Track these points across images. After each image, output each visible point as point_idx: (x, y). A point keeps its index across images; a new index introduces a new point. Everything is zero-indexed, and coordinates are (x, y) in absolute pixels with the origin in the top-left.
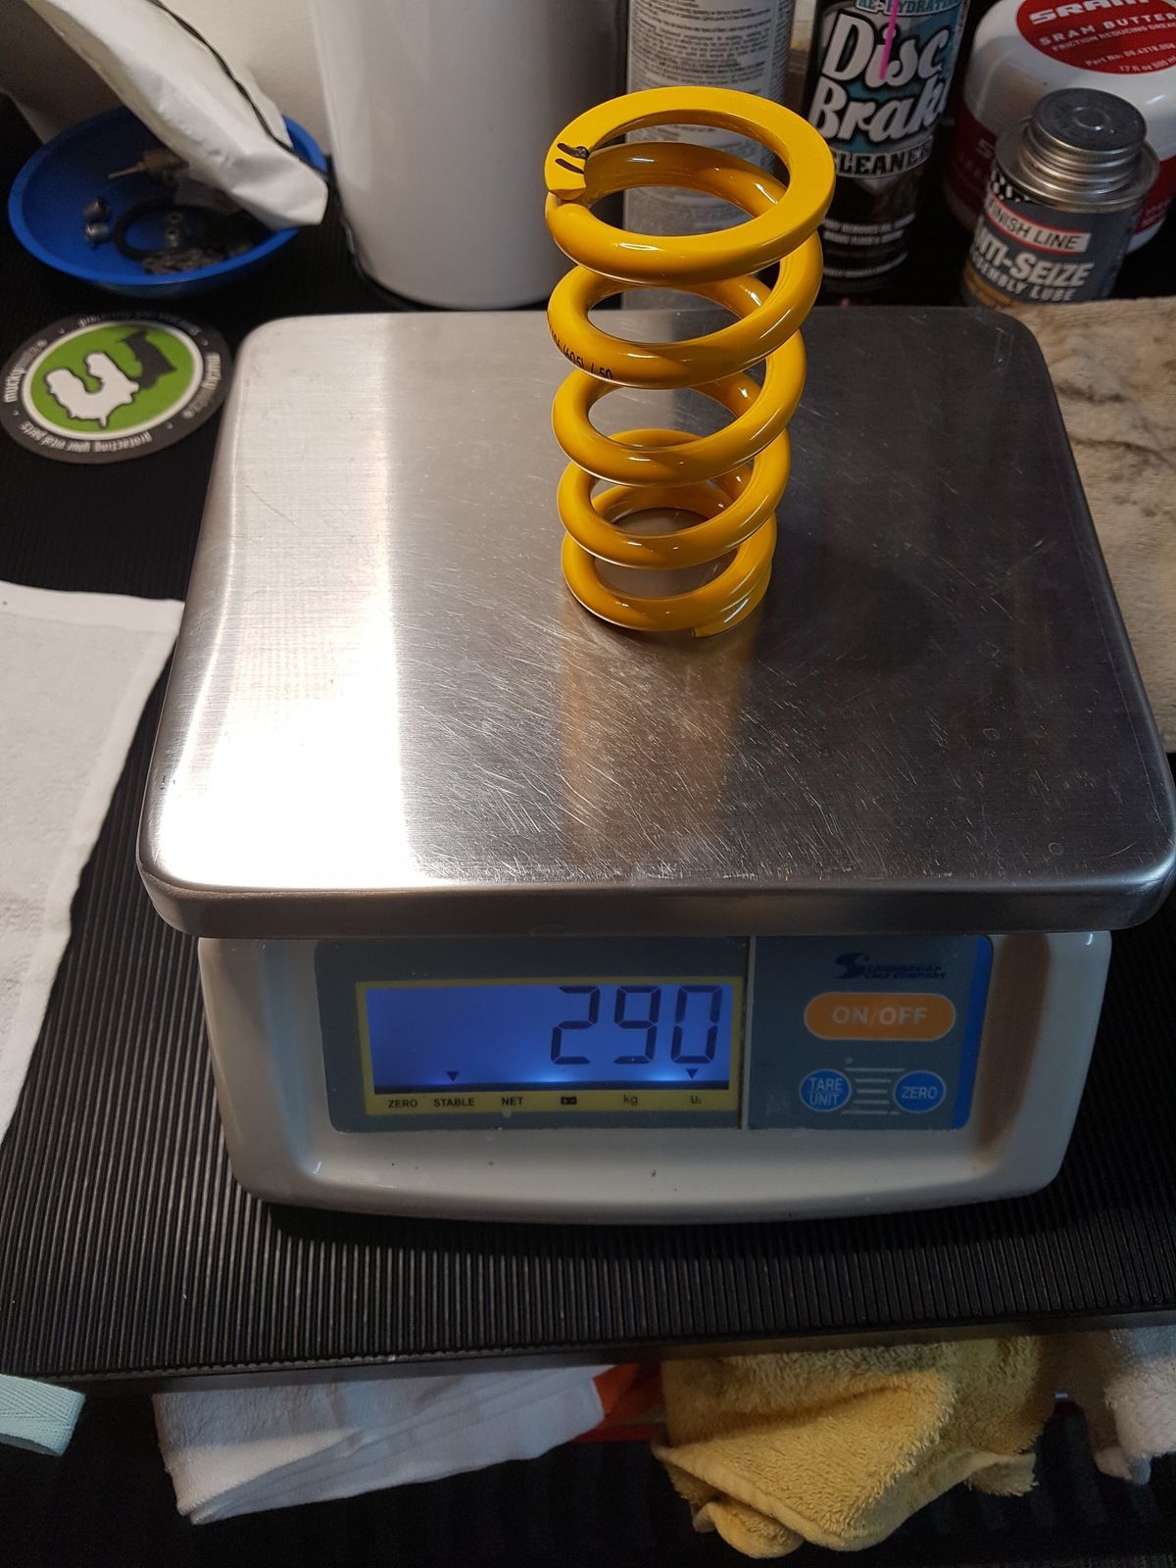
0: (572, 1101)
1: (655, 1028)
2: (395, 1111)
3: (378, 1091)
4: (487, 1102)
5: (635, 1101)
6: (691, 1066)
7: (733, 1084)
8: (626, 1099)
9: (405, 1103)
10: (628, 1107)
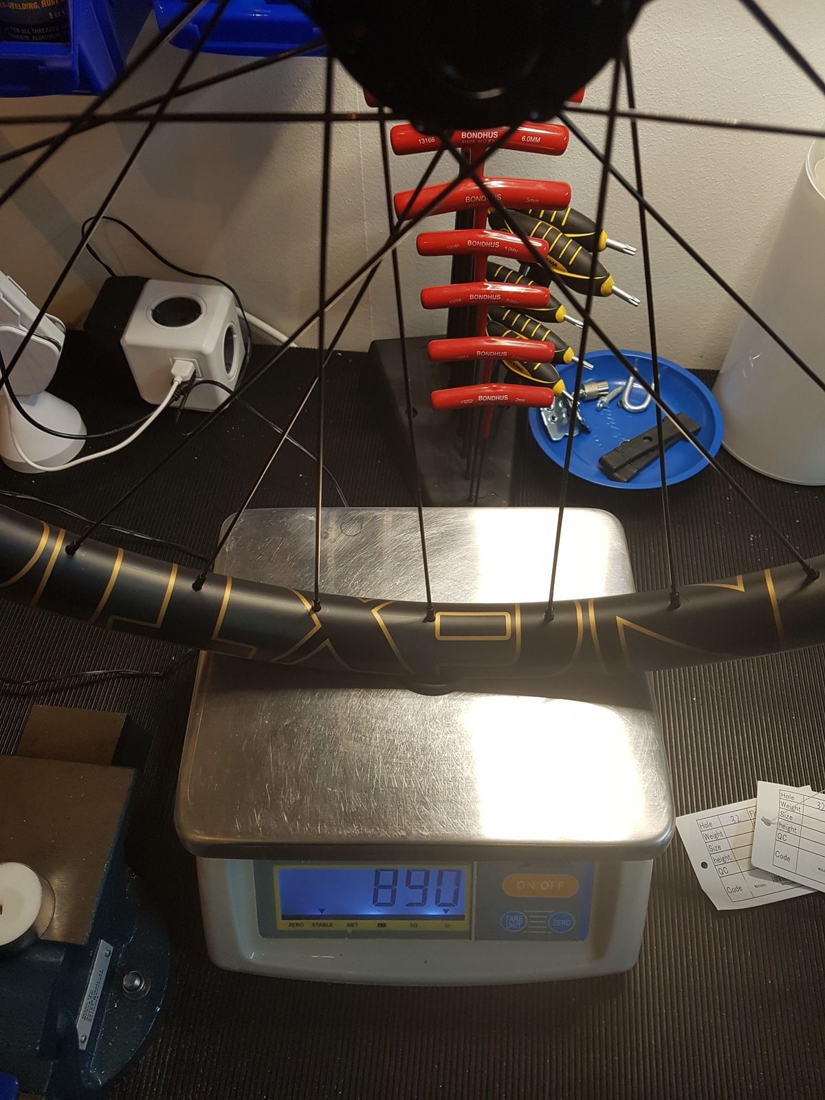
0: (383, 925)
1: (427, 889)
2: (292, 928)
3: (284, 918)
4: (340, 925)
5: (416, 925)
6: (446, 908)
7: (467, 918)
8: (411, 925)
9: (297, 924)
10: (412, 929)
